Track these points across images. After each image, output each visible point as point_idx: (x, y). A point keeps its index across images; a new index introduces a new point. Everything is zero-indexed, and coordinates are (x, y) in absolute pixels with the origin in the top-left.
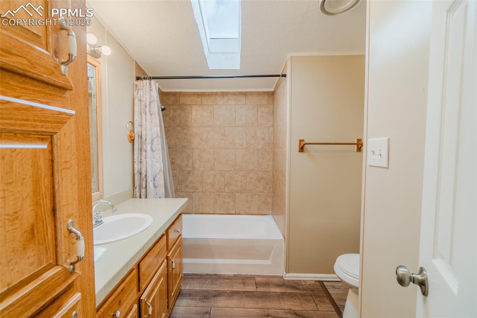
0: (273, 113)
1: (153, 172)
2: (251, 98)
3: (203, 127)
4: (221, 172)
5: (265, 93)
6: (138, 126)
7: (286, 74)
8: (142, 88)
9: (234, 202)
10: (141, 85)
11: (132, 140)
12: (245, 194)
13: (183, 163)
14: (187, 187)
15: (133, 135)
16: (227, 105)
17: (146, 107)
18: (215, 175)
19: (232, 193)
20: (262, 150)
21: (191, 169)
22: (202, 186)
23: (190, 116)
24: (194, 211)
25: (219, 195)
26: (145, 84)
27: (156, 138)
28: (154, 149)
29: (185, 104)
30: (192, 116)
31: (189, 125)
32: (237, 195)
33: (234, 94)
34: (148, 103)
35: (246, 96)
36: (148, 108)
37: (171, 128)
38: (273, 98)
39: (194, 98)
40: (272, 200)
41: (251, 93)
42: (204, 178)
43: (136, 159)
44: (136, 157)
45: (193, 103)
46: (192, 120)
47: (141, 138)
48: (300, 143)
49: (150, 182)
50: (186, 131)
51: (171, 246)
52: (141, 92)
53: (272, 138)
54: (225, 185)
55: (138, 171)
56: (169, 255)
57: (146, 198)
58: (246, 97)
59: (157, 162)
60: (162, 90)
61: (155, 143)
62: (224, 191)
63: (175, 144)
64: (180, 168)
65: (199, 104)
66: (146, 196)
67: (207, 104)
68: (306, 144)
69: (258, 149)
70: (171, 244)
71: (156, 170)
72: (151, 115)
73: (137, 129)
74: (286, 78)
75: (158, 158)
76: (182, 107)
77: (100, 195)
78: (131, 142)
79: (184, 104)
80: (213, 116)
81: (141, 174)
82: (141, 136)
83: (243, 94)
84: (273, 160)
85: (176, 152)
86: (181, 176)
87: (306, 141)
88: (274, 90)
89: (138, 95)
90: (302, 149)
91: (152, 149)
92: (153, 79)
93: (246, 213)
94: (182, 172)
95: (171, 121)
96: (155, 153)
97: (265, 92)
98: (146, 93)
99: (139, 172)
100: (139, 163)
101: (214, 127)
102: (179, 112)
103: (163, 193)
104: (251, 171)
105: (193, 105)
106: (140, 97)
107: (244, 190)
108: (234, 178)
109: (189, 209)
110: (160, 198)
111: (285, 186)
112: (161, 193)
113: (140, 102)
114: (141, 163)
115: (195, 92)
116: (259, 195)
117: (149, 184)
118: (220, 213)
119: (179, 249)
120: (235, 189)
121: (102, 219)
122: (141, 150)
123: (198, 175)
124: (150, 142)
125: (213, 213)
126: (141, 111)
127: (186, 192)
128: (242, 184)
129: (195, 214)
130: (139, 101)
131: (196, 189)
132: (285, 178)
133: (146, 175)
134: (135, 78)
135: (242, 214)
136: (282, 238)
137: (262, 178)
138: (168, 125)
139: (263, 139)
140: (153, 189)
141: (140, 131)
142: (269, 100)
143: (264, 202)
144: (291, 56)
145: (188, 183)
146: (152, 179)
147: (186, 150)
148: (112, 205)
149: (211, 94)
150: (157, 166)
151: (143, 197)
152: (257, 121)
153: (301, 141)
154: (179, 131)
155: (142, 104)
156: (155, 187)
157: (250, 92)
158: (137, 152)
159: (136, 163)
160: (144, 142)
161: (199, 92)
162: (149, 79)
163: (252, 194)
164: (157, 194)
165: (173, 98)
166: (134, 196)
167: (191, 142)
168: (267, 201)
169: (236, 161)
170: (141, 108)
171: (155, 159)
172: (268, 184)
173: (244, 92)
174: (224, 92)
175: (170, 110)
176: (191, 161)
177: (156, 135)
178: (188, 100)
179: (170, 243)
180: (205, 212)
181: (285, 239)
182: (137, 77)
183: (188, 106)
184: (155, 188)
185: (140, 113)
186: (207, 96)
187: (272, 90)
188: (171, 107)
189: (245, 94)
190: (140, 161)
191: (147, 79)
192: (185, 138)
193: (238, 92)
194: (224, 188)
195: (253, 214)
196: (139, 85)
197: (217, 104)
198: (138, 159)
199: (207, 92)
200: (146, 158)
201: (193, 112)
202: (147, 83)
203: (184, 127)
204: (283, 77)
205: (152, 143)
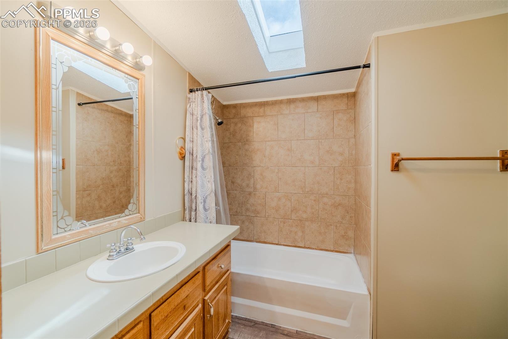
0: (354, 120)
1: (203, 192)
2: (324, 103)
3: (266, 141)
4: (286, 195)
5: (342, 95)
6: (189, 142)
7: (369, 64)
8: (194, 100)
9: (303, 232)
10: (193, 97)
11: (182, 157)
12: (317, 224)
13: (243, 183)
14: (247, 210)
15: (183, 152)
16: (294, 113)
17: (197, 120)
18: (280, 198)
19: (300, 221)
20: (340, 168)
21: (252, 190)
22: (265, 210)
23: (252, 130)
24: (256, 239)
25: (284, 223)
26: (197, 96)
27: (208, 155)
28: (205, 167)
29: (247, 117)
30: (253, 130)
31: (250, 140)
32: (307, 223)
33: (303, 100)
34: (200, 117)
35: (318, 101)
36: (199, 121)
37: (231, 143)
38: (355, 101)
39: (256, 109)
40: (354, 234)
41: (325, 98)
42: (266, 201)
43: (186, 179)
44: (186, 177)
45: (254, 114)
46: (254, 134)
47: (192, 155)
48: (393, 159)
49: (200, 204)
50: (247, 147)
51: (210, 287)
52: (193, 105)
53: (354, 152)
54: (292, 211)
55: (189, 190)
56: (206, 298)
57: (196, 222)
58: (318, 103)
59: (209, 182)
60: (222, 103)
61: (206, 160)
62: (290, 217)
63: (236, 161)
64: (241, 189)
65: (261, 115)
66: (196, 220)
67: (271, 114)
68: (403, 159)
69: (335, 167)
70: (210, 284)
71: (207, 191)
72: (202, 129)
73: (188, 146)
74: (369, 69)
75: (209, 177)
76: (243, 120)
77: (141, 217)
78: (181, 159)
79: (245, 117)
80: (278, 128)
81: (191, 195)
82: (193, 152)
83: (314, 100)
84: (355, 181)
85: (237, 170)
86: (241, 197)
87: (403, 156)
88: (356, 90)
89: (190, 109)
90: (396, 167)
91: (203, 167)
92: (205, 89)
93: (319, 248)
94: (243, 192)
95: (231, 135)
96: (206, 171)
97: (344, 94)
98: (197, 106)
99: (189, 192)
100: (190, 183)
101: (279, 141)
102: (239, 125)
103: (214, 218)
104: (325, 195)
105: (255, 116)
106: (192, 110)
107: (316, 218)
108: (303, 203)
109: (249, 236)
110: (211, 222)
111: (370, 219)
112: (211, 218)
113: (192, 116)
114: (192, 182)
115: (257, 102)
116: (336, 226)
117: (198, 206)
118: (285, 244)
119: (225, 288)
120: (305, 216)
121: (134, 246)
122: (192, 168)
123: (260, 196)
124: (200, 160)
125: (277, 243)
126: (193, 126)
127: (247, 216)
128: (313, 210)
129: (256, 242)
130: (191, 114)
131: (258, 213)
132: (370, 207)
133: (196, 196)
134: (188, 91)
135: (313, 249)
136: (366, 293)
137: (339, 205)
138: (229, 141)
139: (341, 154)
140: (203, 213)
141: (191, 147)
142: (349, 104)
143: (343, 236)
144: (377, 36)
145: (249, 206)
146: (202, 201)
147: (247, 168)
148: (141, 233)
149: (274, 103)
150: (208, 187)
151: (192, 220)
152: (333, 131)
153: (394, 155)
154: (240, 148)
155: (194, 118)
156: (205, 210)
157: (324, 96)
158: (188, 170)
159: (186, 182)
160: (195, 159)
161: (261, 102)
162: (202, 90)
163: (326, 224)
164: (207, 218)
165: (234, 111)
166: (184, 219)
167: (252, 158)
168: (347, 235)
169: (305, 182)
170: (193, 122)
171: (206, 178)
172: (348, 213)
173: (315, 97)
174: (290, 99)
175: (230, 124)
176: (252, 181)
177: (207, 152)
178: (249, 112)
179: (208, 282)
180: (268, 242)
181: (370, 295)
182: (190, 89)
183: (249, 118)
184: (206, 212)
185: (191, 128)
186: (270, 105)
187: (353, 90)
188: (232, 120)
189: (317, 99)
190: (191, 180)
191: (200, 90)
192: (245, 155)
193: (307, 98)
194: (290, 213)
195: (327, 250)
196: (191, 98)
197: (282, 114)
198: (188, 178)
199: (271, 101)
200: (196, 177)
201: (254, 124)
202: (199, 94)
203: (245, 142)
204: (365, 69)
205: (203, 160)
